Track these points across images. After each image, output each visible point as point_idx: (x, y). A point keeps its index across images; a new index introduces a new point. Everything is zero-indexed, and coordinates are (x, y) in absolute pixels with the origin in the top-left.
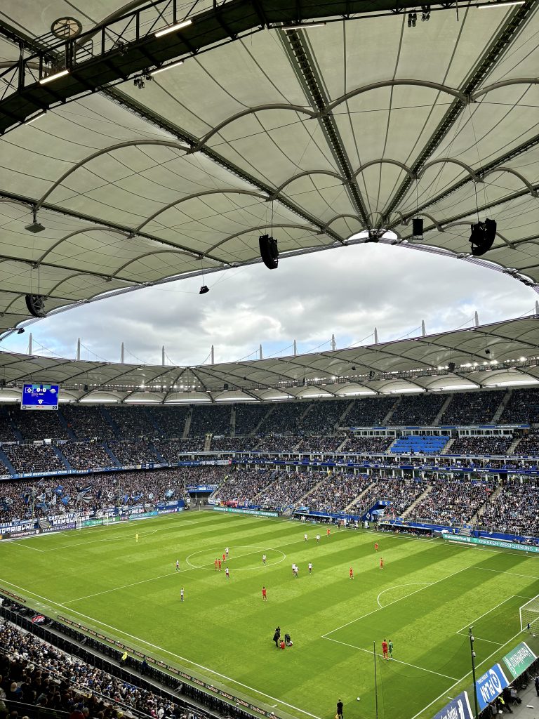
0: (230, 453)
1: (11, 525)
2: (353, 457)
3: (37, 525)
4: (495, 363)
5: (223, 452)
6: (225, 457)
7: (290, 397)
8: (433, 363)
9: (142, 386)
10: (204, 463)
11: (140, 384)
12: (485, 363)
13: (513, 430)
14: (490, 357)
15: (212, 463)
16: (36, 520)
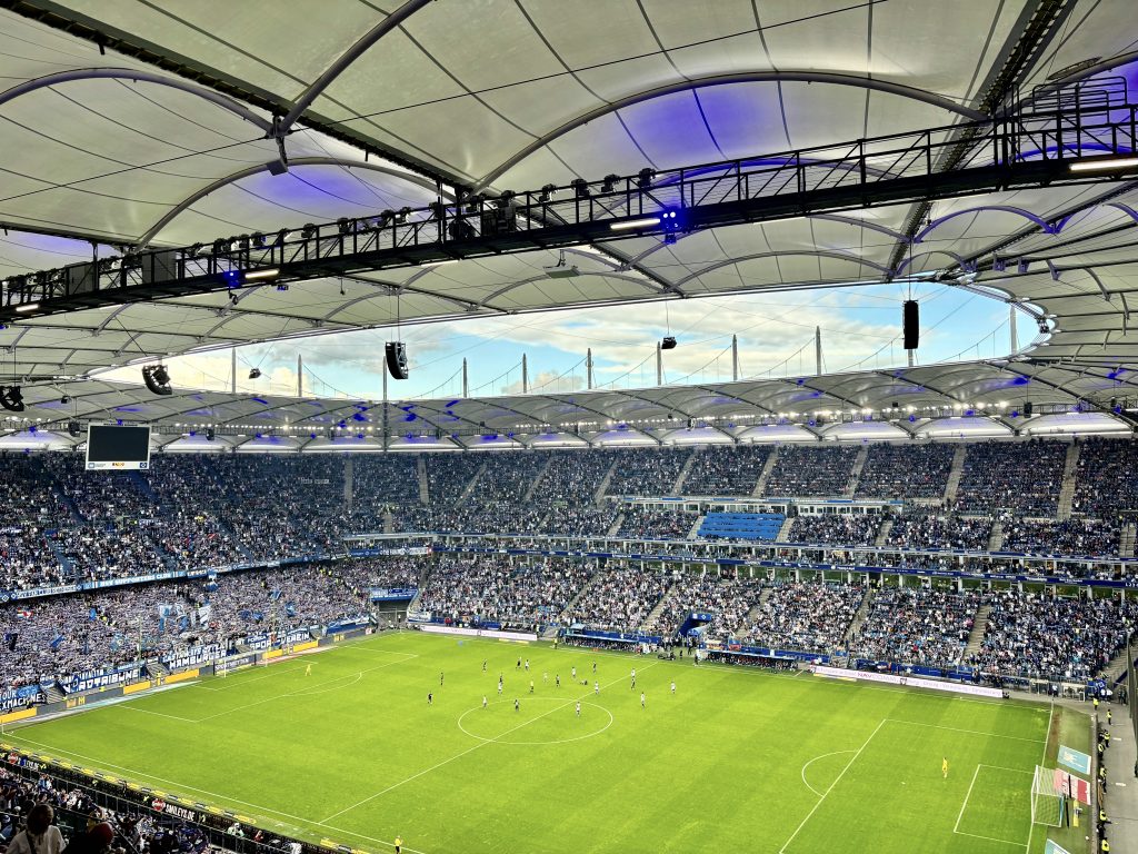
0: (428, 535)
1: (102, 673)
2: (639, 544)
3: (144, 672)
4: (868, 411)
5: (416, 535)
6: (420, 543)
7: (516, 444)
8: (771, 408)
9: (285, 428)
10: (386, 552)
11: (283, 423)
12: (854, 412)
13: (881, 507)
14: (862, 403)
15: (401, 551)
16: (143, 662)
